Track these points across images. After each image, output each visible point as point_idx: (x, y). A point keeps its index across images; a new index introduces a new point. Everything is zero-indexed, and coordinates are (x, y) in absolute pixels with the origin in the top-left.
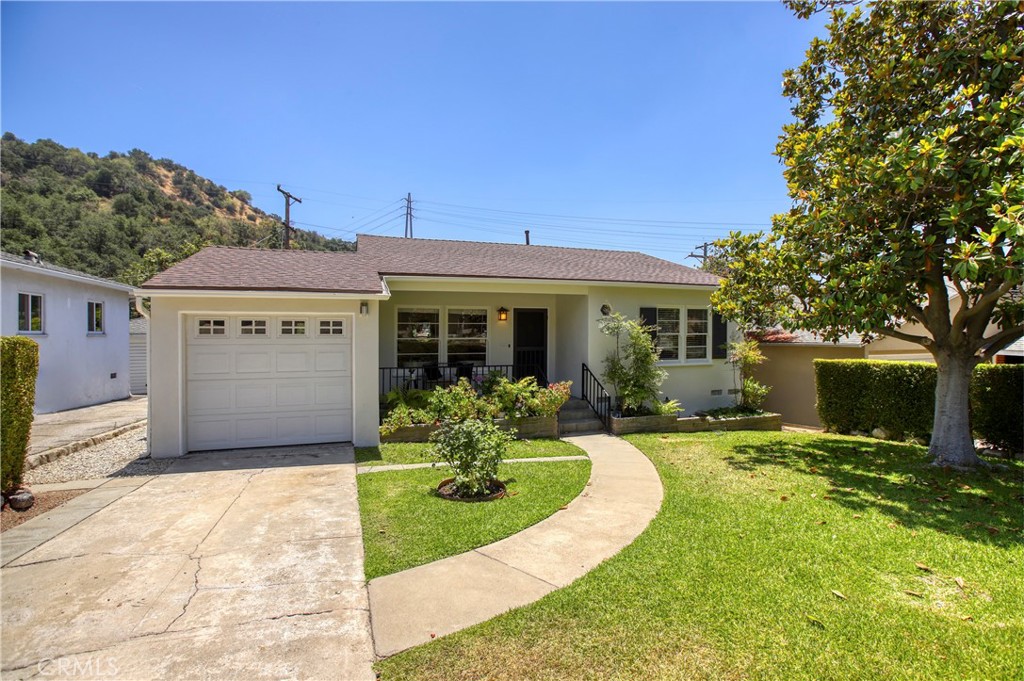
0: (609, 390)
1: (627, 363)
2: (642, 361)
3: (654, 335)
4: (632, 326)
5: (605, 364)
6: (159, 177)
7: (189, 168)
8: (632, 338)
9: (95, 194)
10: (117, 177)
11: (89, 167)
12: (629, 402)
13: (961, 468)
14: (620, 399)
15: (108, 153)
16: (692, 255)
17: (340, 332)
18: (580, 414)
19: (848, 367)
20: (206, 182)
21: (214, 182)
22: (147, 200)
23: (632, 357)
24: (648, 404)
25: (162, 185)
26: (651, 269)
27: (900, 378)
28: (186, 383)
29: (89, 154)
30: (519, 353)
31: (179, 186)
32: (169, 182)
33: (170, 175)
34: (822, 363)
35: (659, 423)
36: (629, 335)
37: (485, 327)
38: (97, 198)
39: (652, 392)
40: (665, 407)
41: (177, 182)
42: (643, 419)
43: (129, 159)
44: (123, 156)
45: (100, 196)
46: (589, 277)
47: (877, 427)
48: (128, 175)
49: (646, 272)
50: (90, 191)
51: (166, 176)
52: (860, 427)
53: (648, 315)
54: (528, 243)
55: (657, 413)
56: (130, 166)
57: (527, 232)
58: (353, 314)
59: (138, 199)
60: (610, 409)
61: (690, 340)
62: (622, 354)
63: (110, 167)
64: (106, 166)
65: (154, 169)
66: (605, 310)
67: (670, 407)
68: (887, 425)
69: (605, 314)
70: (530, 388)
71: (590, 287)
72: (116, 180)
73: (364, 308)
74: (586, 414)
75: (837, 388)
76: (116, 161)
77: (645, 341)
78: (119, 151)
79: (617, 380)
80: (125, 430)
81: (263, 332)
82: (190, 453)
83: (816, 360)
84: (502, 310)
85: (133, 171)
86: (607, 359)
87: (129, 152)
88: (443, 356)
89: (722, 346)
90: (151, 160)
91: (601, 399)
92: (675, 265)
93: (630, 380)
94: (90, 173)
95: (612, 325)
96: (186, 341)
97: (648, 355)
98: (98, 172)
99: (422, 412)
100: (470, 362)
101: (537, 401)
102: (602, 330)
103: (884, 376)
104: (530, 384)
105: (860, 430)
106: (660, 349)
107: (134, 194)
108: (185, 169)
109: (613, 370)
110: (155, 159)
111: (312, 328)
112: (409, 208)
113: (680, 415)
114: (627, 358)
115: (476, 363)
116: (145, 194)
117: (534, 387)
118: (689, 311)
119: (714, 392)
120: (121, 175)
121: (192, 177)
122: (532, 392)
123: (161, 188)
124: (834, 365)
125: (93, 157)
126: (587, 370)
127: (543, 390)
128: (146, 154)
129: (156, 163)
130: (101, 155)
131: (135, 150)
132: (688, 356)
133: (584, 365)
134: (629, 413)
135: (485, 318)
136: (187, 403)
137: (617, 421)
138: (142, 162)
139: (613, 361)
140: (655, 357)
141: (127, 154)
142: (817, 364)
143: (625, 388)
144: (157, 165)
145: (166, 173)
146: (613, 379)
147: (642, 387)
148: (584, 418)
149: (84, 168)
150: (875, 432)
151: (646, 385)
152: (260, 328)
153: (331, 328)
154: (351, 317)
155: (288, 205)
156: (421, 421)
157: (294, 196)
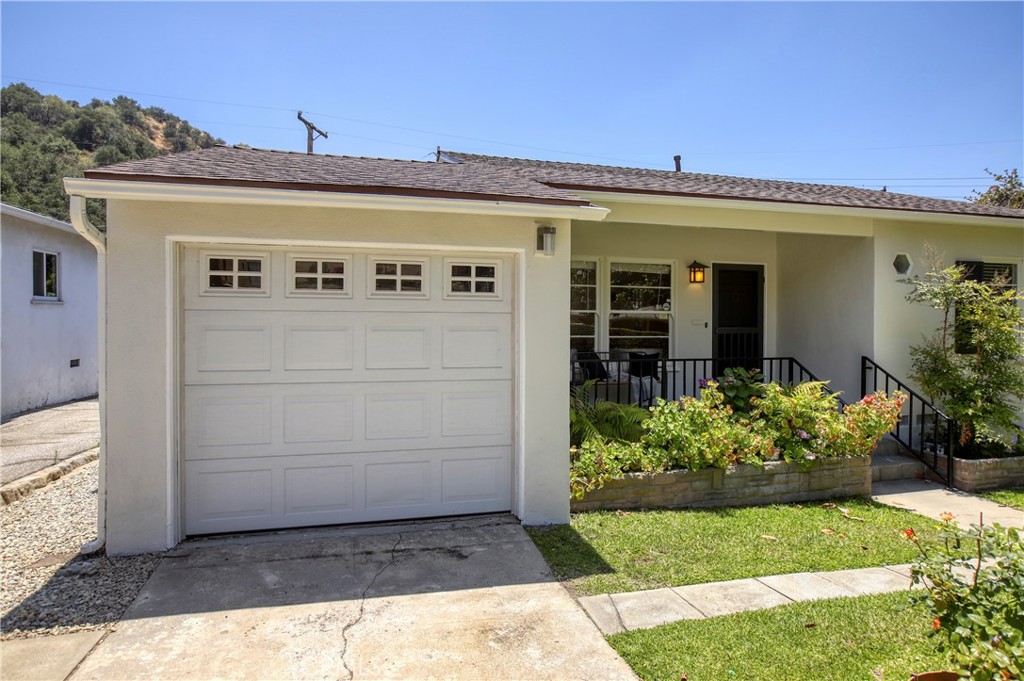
5: (914, 358)
6: (148, 129)
7: (182, 118)
9: (74, 146)
10: (100, 126)
11: (67, 116)
15: (90, 102)
17: (490, 287)
20: (202, 134)
21: (211, 135)
22: (134, 154)
25: (152, 138)
28: (182, 391)
29: (69, 102)
30: (721, 336)
31: (170, 139)
32: (160, 135)
33: (161, 126)
37: (667, 294)
38: (76, 150)
41: (168, 135)
43: (115, 107)
44: (108, 104)
45: (81, 149)
46: (873, 205)
48: (112, 125)
50: (67, 142)
51: (157, 128)
56: (115, 115)
58: (521, 251)
59: (123, 151)
63: (92, 116)
64: (87, 114)
65: (143, 120)
66: (900, 265)
69: (900, 270)
70: (825, 403)
71: (877, 221)
72: (99, 131)
73: (548, 238)
76: (98, 109)
78: (103, 98)
80: (75, 465)
81: (338, 284)
82: (190, 538)
84: (695, 266)
85: (119, 121)
87: (114, 100)
90: (138, 109)
93: (972, 389)
94: (70, 122)
96: (182, 301)
98: (77, 121)
99: (636, 449)
100: (650, 352)
104: (822, 397)
107: (118, 145)
108: (178, 120)
110: (143, 107)
111: (436, 280)
116: (132, 147)
120: (104, 124)
121: (186, 129)
123: (152, 142)
125: (73, 106)
126: (877, 367)
128: (133, 102)
129: (145, 113)
130: (82, 104)
131: (121, 97)
133: (866, 360)
135: (666, 279)
136: (183, 434)
137: (966, 466)
138: (128, 112)
139: (929, 355)
141: (112, 103)
144: (145, 115)
145: (156, 124)
149: (62, 116)
152: (333, 276)
153: (473, 279)
154: (515, 257)
155: (311, 139)
156: (636, 467)
157: (318, 128)
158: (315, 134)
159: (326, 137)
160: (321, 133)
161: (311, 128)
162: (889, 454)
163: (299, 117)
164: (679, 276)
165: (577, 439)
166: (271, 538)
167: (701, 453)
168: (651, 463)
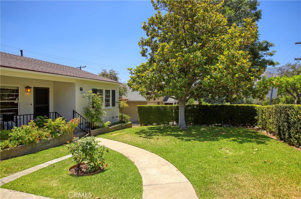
2: (99, 108)
8: (94, 100)
13: (186, 129)
19: (147, 107)
27: (159, 109)
30: (36, 107)
34: (139, 106)
35: (104, 130)
37: (18, 95)
40: (105, 124)
42: (100, 129)
47: (154, 123)
52: (150, 123)
53: (95, 91)
55: (103, 126)
57: (21, 51)
61: (106, 100)
66: (81, 89)
67: (107, 124)
68: (156, 122)
69: (81, 91)
70: (62, 122)
71: (76, 79)
75: (143, 113)
83: (138, 105)
84: (27, 87)
86: (84, 108)
89: (114, 102)
93: (94, 116)
100: (11, 113)
103: (155, 109)
105: (150, 124)
109: (87, 112)
117: (64, 122)
118: (106, 90)
119: (112, 117)
122: (64, 124)
124: (143, 107)
126: (76, 112)
127: (68, 122)
132: (105, 106)
133: (74, 111)
142: (138, 107)
146: (87, 116)
150: (154, 124)
156: (7, 147)
162: (79, 132)
164: (21, 90)
167: (29, 139)
168: (12, 145)
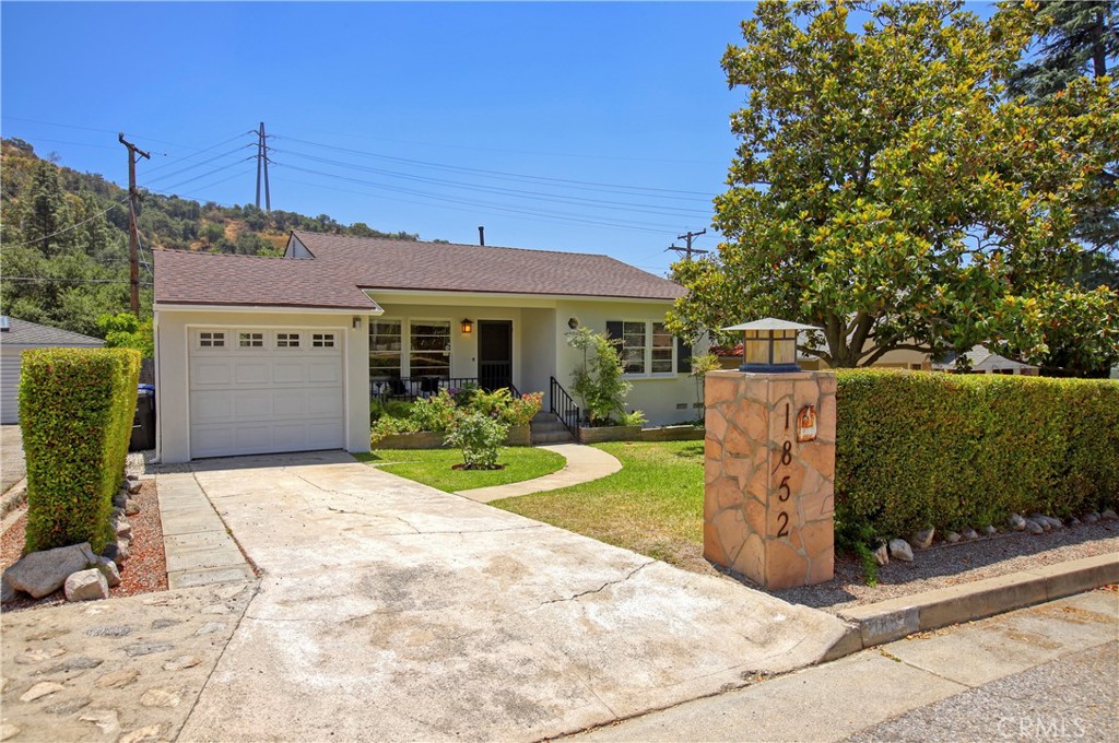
0: (578, 402)
1: (594, 377)
2: (608, 374)
3: (619, 348)
4: (599, 339)
5: (573, 377)
8: (599, 351)
12: (596, 414)
14: (588, 412)
16: (673, 248)
17: (331, 344)
18: (550, 426)
23: (599, 370)
24: (614, 416)
26: (618, 279)
28: (190, 393)
30: (484, 367)
35: (624, 433)
36: (596, 348)
37: (448, 340)
39: (617, 404)
40: (630, 418)
42: (609, 429)
46: (556, 291)
49: (613, 283)
53: (614, 329)
54: (482, 243)
55: (622, 423)
57: (481, 229)
58: (346, 328)
60: (578, 421)
61: (656, 354)
62: (590, 367)
66: (572, 324)
67: (633, 418)
69: (572, 327)
70: (505, 399)
71: (558, 301)
74: (555, 426)
77: (611, 355)
79: (585, 393)
81: (260, 345)
82: (193, 459)
84: (466, 322)
86: (575, 372)
88: (405, 371)
89: (685, 360)
91: (568, 413)
92: (644, 273)
93: (597, 393)
95: (579, 339)
96: (190, 352)
97: (613, 368)
99: (406, 421)
100: (434, 376)
101: (512, 411)
102: (570, 344)
104: (504, 395)
106: (625, 362)
109: (581, 383)
111: (306, 341)
112: (262, 146)
113: (645, 425)
114: (594, 371)
115: (441, 377)
117: (508, 398)
118: (654, 324)
119: (679, 406)
122: (507, 403)
126: (556, 382)
127: (517, 400)
132: (654, 370)
133: (552, 378)
134: (597, 423)
135: (448, 330)
136: (191, 412)
137: (585, 431)
139: (581, 374)
140: (621, 370)
143: (592, 400)
146: (580, 391)
147: (608, 399)
148: (553, 430)
151: (613, 397)
152: (257, 340)
153: (323, 341)
154: (343, 331)
155: (132, 161)
156: (405, 430)
157: (140, 149)
158: (137, 155)
159: (148, 157)
160: (143, 154)
161: (132, 149)
162: (558, 430)
163: (121, 140)
164: (455, 327)
165: (375, 416)
166: (230, 459)
167: (438, 423)
168: (412, 427)
